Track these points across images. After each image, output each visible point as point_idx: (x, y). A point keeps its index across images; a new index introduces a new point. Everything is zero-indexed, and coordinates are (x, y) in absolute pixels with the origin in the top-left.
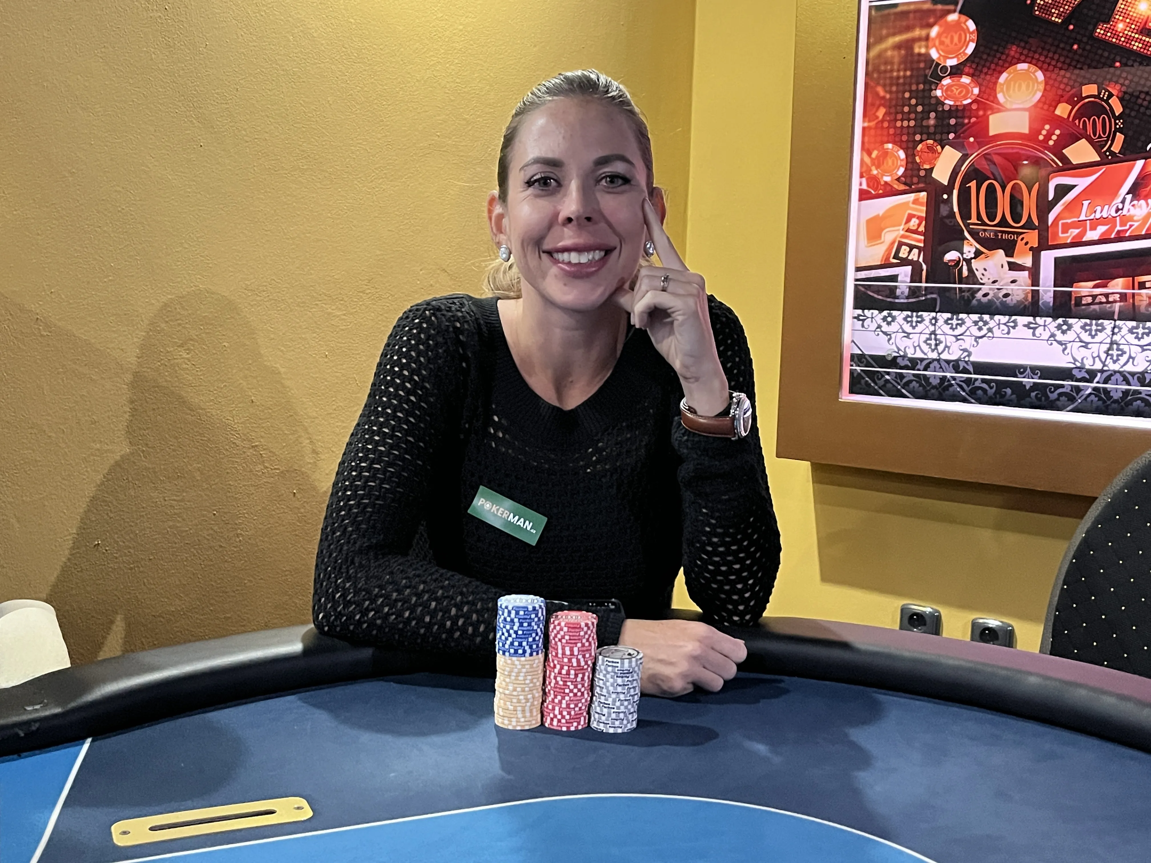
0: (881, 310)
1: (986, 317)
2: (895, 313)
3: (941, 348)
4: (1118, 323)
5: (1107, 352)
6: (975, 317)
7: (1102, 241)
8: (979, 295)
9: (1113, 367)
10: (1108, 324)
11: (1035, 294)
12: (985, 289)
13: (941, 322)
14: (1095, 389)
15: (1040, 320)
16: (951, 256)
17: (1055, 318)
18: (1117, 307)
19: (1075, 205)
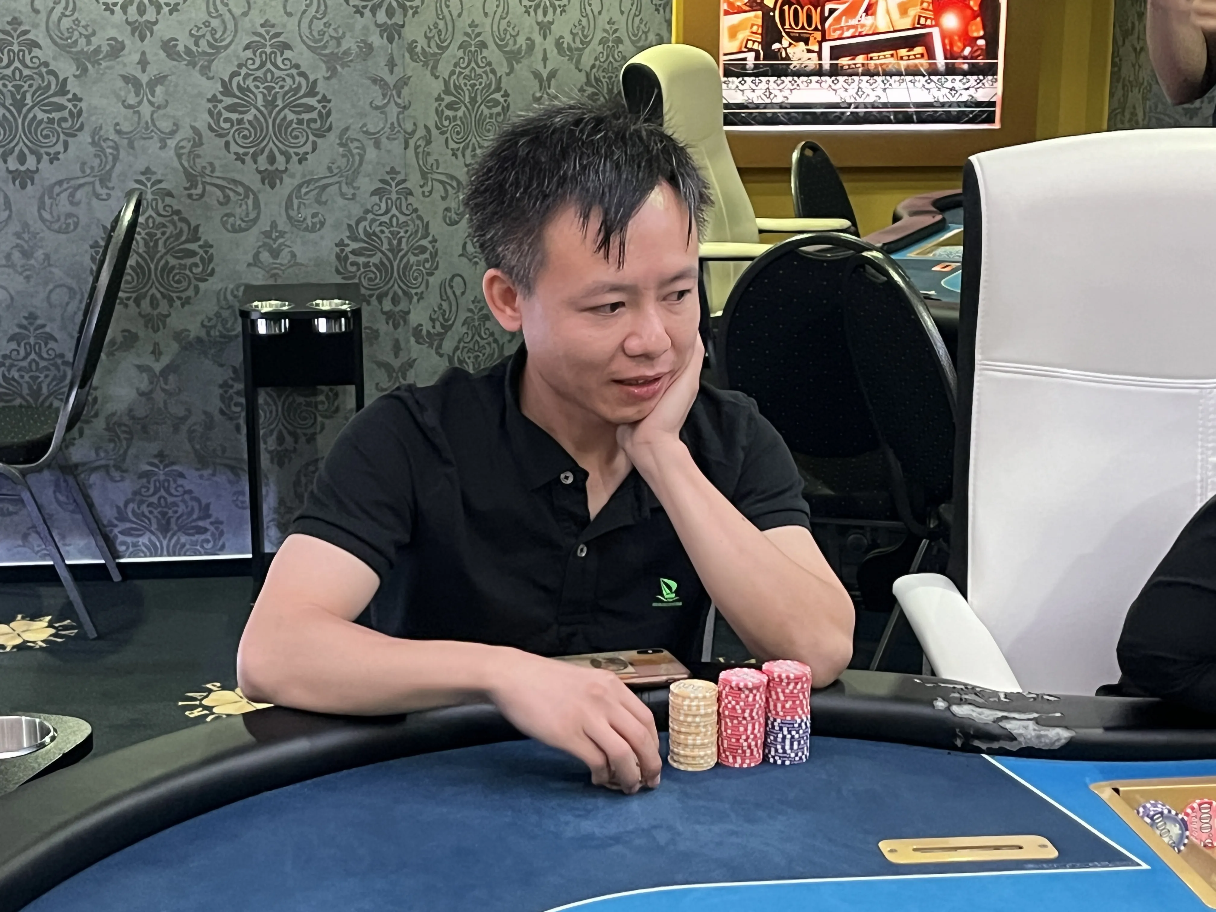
0: (738, 77)
1: (796, 78)
2: (746, 78)
3: (772, 96)
4: (862, 78)
5: (857, 93)
6: (790, 78)
7: (853, 37)
8: (791, 67)
9: (859, 100)
10: (856, 78)
11: (820, 65)
12: (795, 63)
13: (771, 83)
14: (852, 113)
15: (823, 78)
16: (776, 46)
17: (831, 77)
18: (860, 70)
19: (838, 20)
